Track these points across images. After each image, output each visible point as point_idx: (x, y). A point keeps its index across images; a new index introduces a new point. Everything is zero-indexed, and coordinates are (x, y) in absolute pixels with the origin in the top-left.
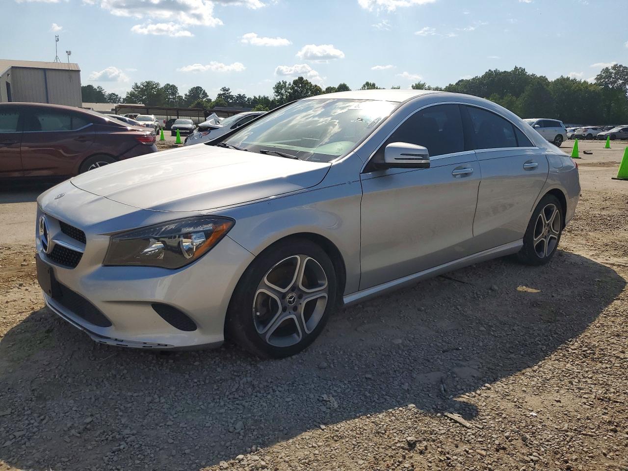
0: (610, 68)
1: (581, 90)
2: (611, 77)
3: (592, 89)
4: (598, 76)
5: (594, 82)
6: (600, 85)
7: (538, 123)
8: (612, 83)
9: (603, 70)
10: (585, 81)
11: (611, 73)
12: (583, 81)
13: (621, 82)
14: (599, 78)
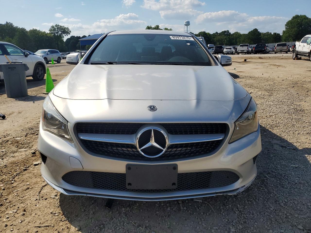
0: (54, 26)
1: (44, 36)
2: (56, 30)
3: (49, 35)
4: (50, 29)
5: (49, 32)
6: (52, 33)
7: (49, 51)
8: (57, 33)
9: (51, 26)
10: (44, 32)
11: (55, 28)
12: (43, 31)
13: (60, 33)
14: (50, 30)
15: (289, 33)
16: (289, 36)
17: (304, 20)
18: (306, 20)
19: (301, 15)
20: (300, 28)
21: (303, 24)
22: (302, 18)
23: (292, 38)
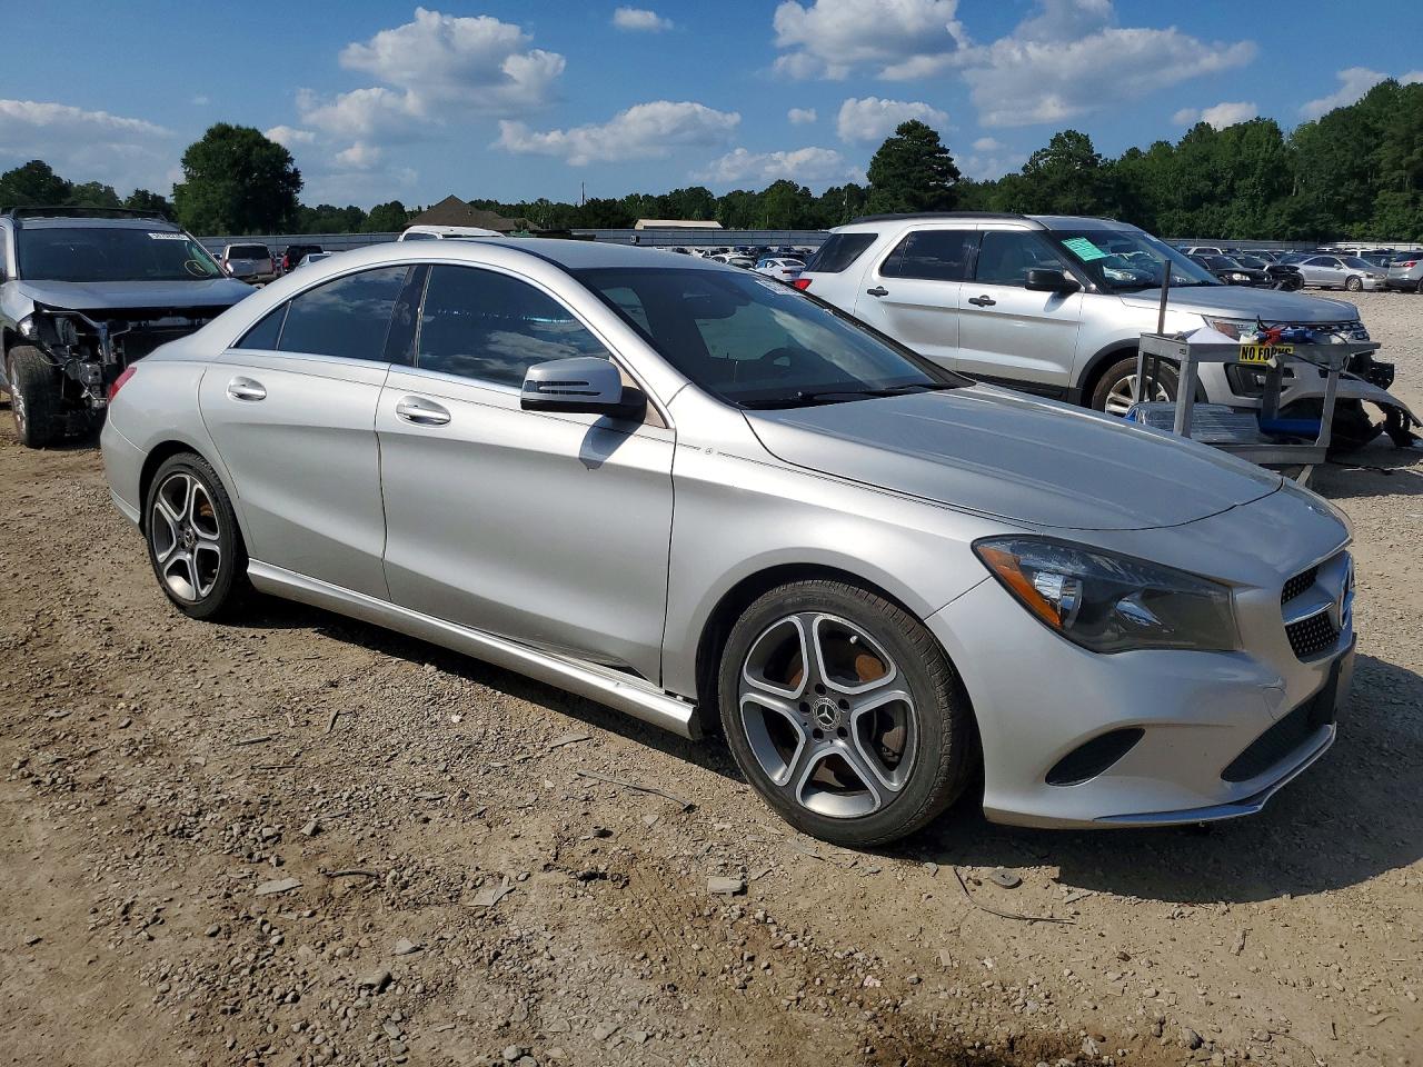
15: (204, 196)
16: (207, 210)
17: (256, 149)
18: (265, 152)
19: (238, 127)
20: (247, 180)
21: (254, 165)
22: (245, 140)
23: (223, 220)
